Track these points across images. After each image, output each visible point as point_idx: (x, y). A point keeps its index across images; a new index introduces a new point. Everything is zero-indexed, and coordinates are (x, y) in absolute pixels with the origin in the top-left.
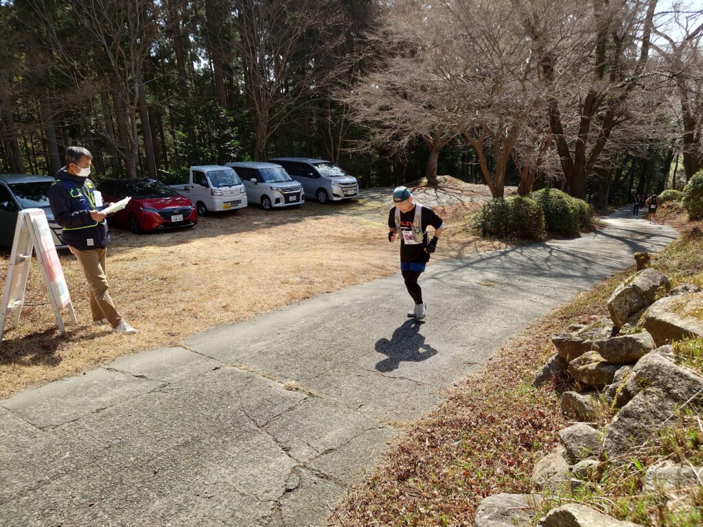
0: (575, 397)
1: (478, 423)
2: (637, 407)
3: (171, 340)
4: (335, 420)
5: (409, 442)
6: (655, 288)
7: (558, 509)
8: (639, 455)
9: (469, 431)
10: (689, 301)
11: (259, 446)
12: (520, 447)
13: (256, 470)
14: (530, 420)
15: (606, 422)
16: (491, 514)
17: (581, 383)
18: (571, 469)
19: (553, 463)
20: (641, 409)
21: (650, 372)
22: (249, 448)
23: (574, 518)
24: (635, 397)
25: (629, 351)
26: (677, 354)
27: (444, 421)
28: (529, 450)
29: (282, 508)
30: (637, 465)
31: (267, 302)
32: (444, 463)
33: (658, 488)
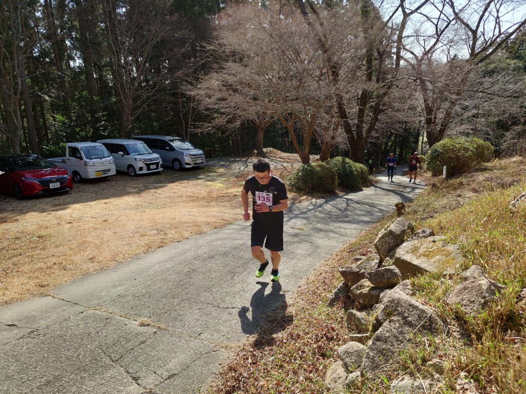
0: (355, 314)
1: (288, 340)
2: (385, 332)
3: (41, 291)
4: (178, 349)
6: (404, 232)
8: (387, 371)
9: (281, 347)
10: (422, 245)
11: (112, 378)
12: (317, 356)
14: (325, 334)
17: (359, 302)
20: (387, 334)
21: (393, 305)
24: (383, 325)
25: (389, 278)
26: (413, 287)
28: (324, 359)
30: (385, 380)
32: (262, 376)
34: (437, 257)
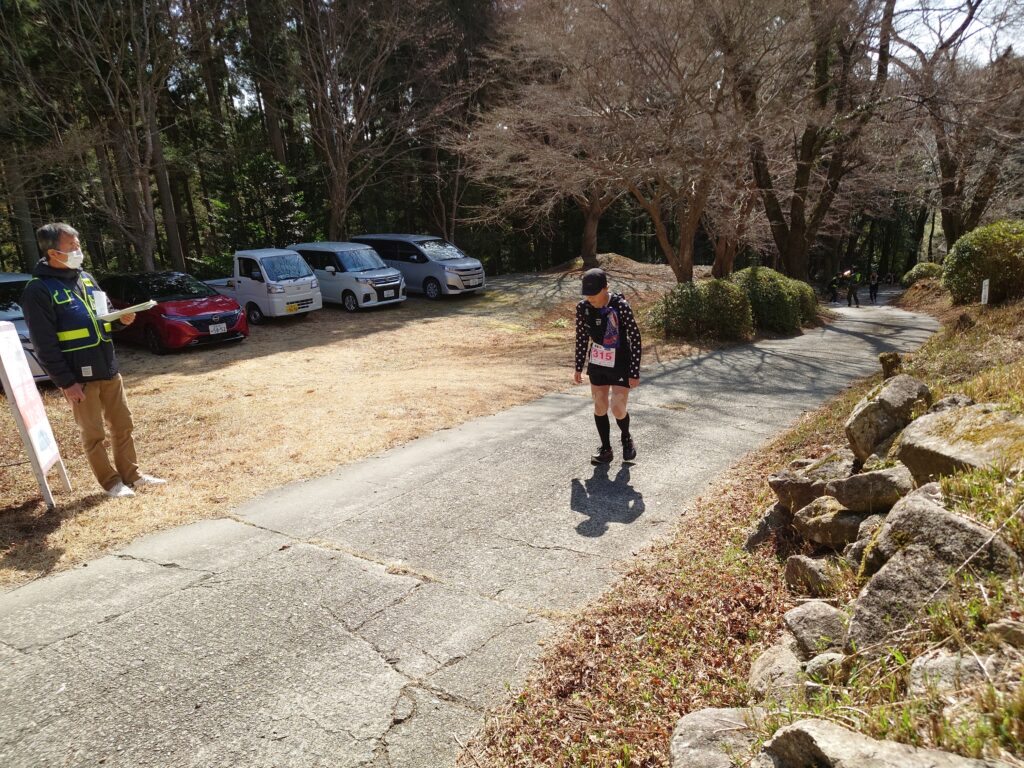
0: (805, 563)
1: (668, 607)
2: (894, 573)
3: (214, 509)
4: (463, 615)
5: (571, 641)
6: (910, 403)
7: (788, 729)
8: (900, 643)
9: (657, 620)
10: (959, 419)
11: (350, 659)
12: (730, 638)
13: (349, 695)
14: (743, 600)
15: (850, 597)
16: (693, 740)
17: (812, 542)
18: (804, 668)
19: (778, 660)
20: (900, 577)
21: (910, 523)
22: (337, 663)
23: (812, 740)
24: (890, 560)
25: (879, 493)
26: (948, 495)
27: (620, 608)
28: (743, 643)
29: (388, 748)
30: (898, 657)
31: (357, 447)
32: (622, 668)
33: (930, 689)
34: (994, 440)
